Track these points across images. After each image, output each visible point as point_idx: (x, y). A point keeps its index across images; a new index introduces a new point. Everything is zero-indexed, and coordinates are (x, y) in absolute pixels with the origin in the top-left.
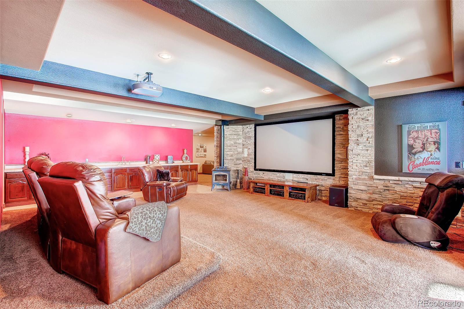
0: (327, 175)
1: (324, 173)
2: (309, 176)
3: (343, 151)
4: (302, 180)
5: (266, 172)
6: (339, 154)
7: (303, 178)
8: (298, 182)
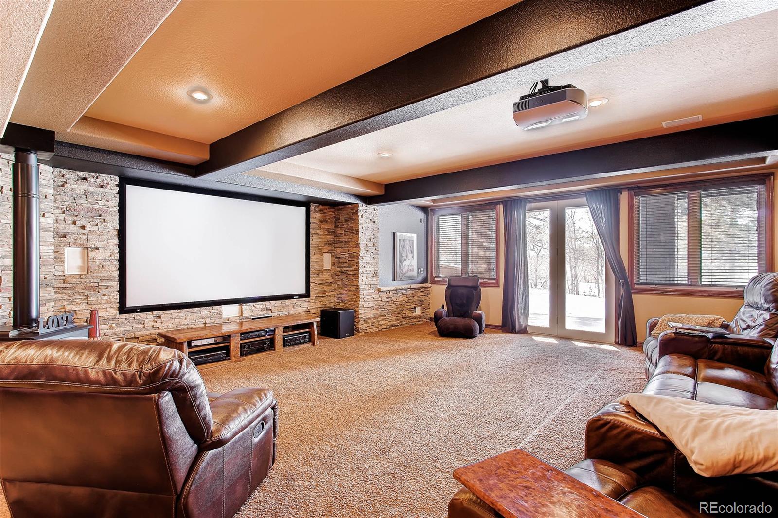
0: (301, 296)
1: (296, 295)
2: (273, 302)
3: (319, 259)
4: (260, 314)
5: (167, 312)
6: (316, 263)
7: (262, 309)
8: (253, 319)
